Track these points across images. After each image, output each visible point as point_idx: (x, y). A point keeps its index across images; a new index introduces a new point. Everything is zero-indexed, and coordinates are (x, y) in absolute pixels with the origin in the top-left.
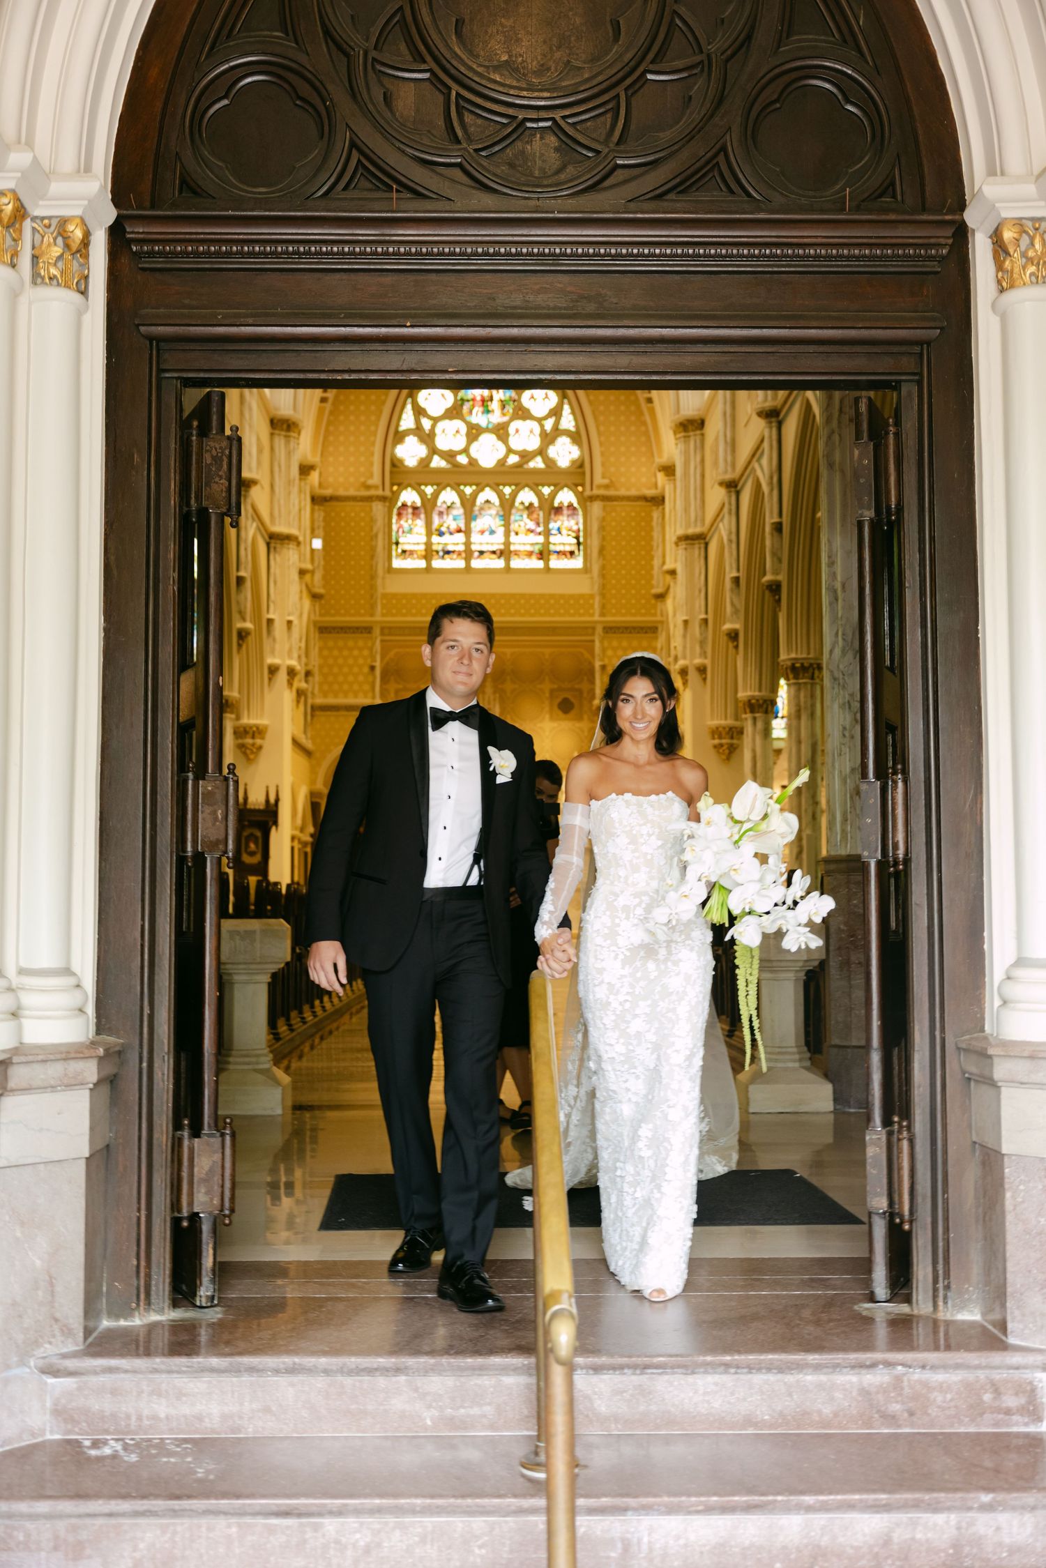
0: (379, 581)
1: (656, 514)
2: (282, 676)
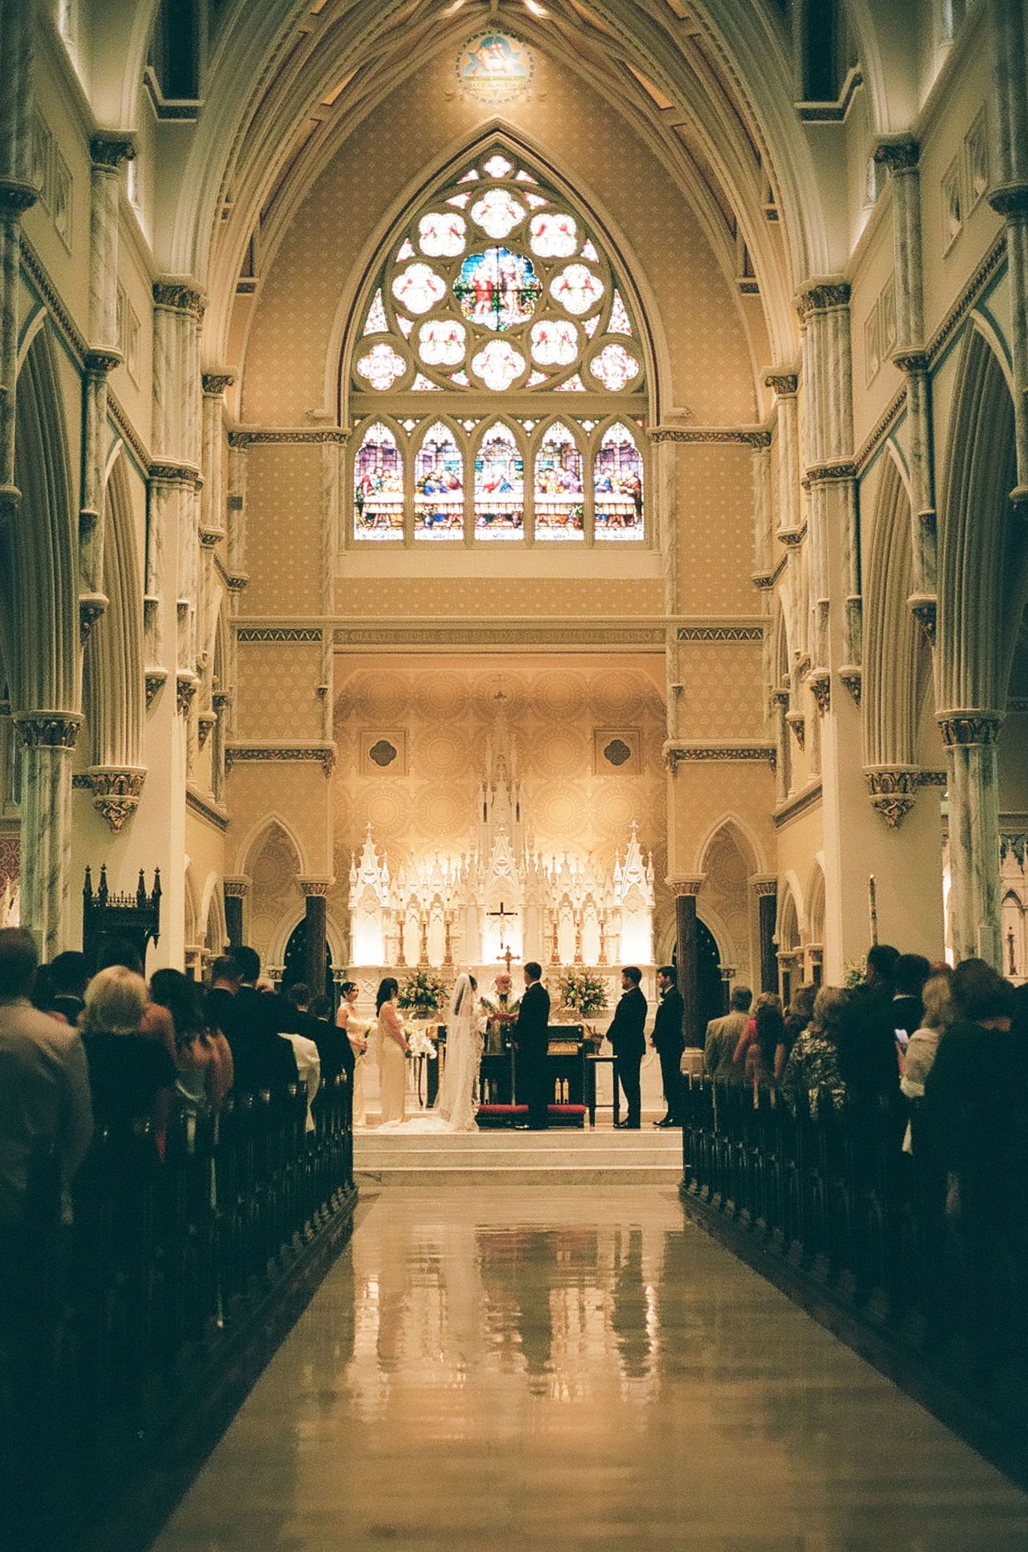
0: (332, 559)
1: (757, 459)
2: (169, 693)
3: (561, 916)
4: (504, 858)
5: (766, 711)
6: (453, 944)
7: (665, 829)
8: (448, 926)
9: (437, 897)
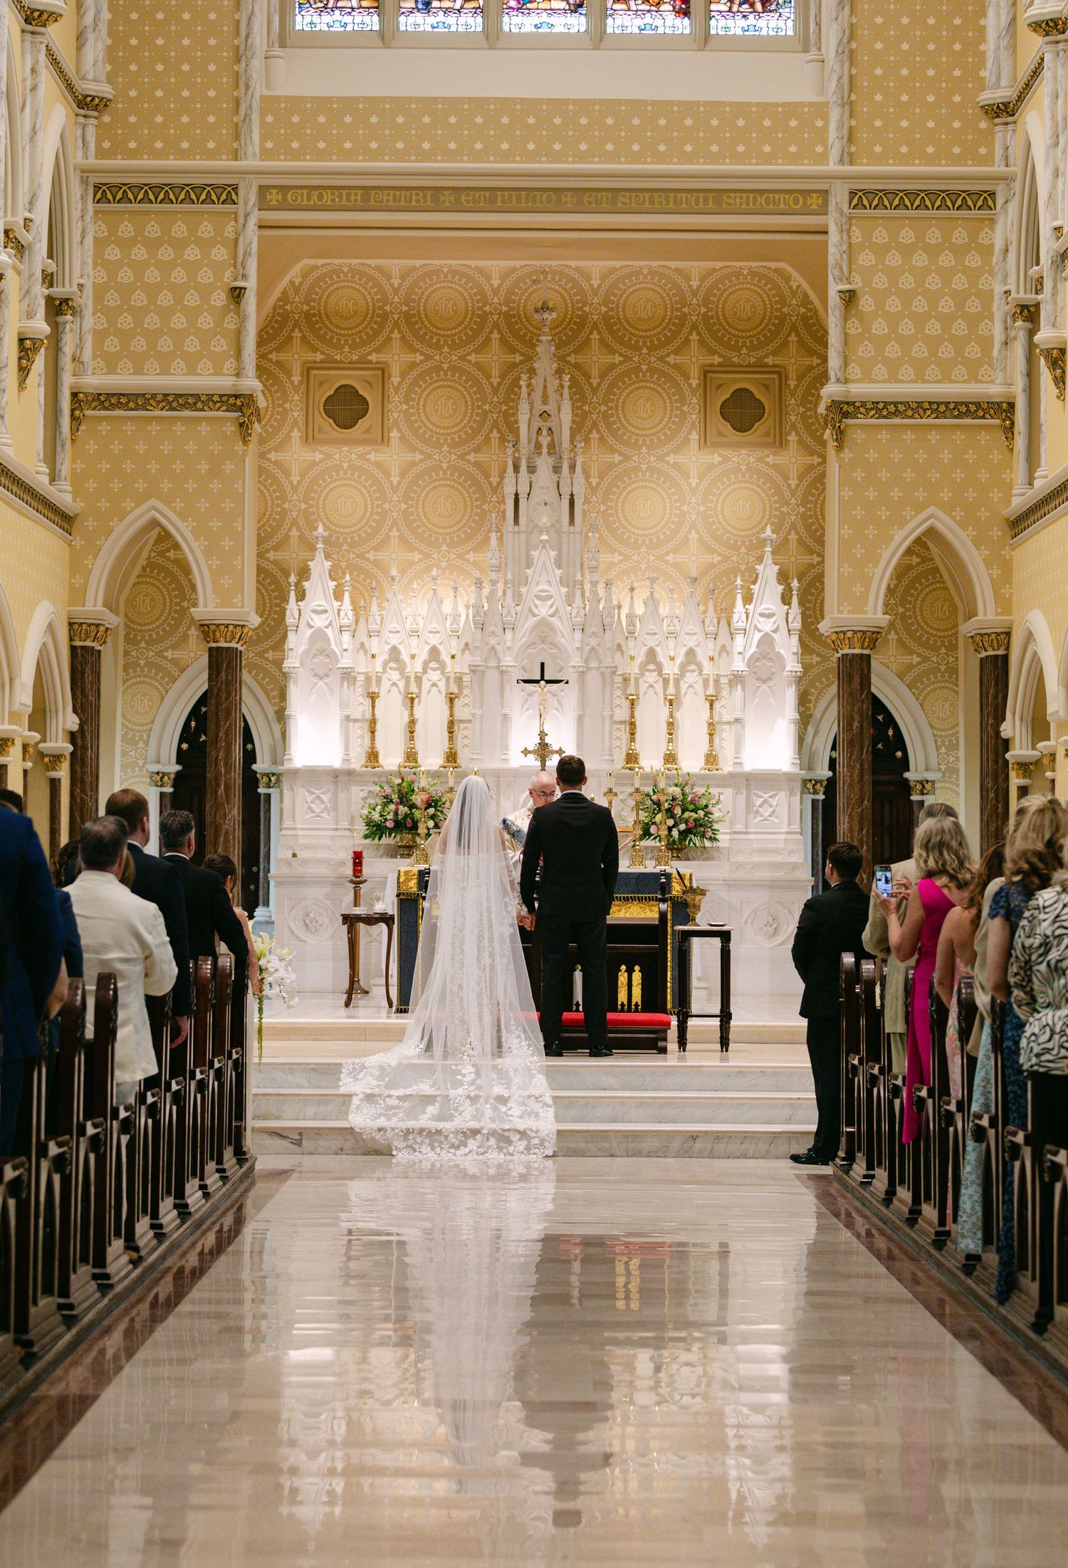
3: (643, 687)
4: (546, 587)
5: (998, 335)
6: (460, 732)
7: (821, 541)
8: (451, 701)
9: (434, 653)
